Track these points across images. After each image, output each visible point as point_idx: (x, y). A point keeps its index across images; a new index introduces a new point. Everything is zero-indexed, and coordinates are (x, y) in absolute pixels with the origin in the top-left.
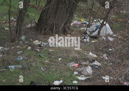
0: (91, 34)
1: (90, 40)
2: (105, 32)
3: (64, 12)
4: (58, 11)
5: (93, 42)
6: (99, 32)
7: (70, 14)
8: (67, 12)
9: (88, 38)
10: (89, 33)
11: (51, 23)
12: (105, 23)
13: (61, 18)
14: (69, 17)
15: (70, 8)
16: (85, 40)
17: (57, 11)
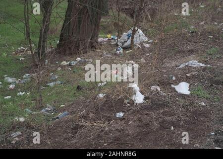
0: (123, 45)
1: (123, 51)
2: (138, 40)
3: (88, 25)
4: (82, 25)
5: (127, 52)
6: (132, 41)
7: (95, 26)
8: (91, 24)
9: (122, 49)
10: (121, 44)
11: (76, 40)
12: (136, 28)
13: (86, 31)
14: (95, 29)
15: (94, 19)
16: (118, 52)
17: (80, 25)
